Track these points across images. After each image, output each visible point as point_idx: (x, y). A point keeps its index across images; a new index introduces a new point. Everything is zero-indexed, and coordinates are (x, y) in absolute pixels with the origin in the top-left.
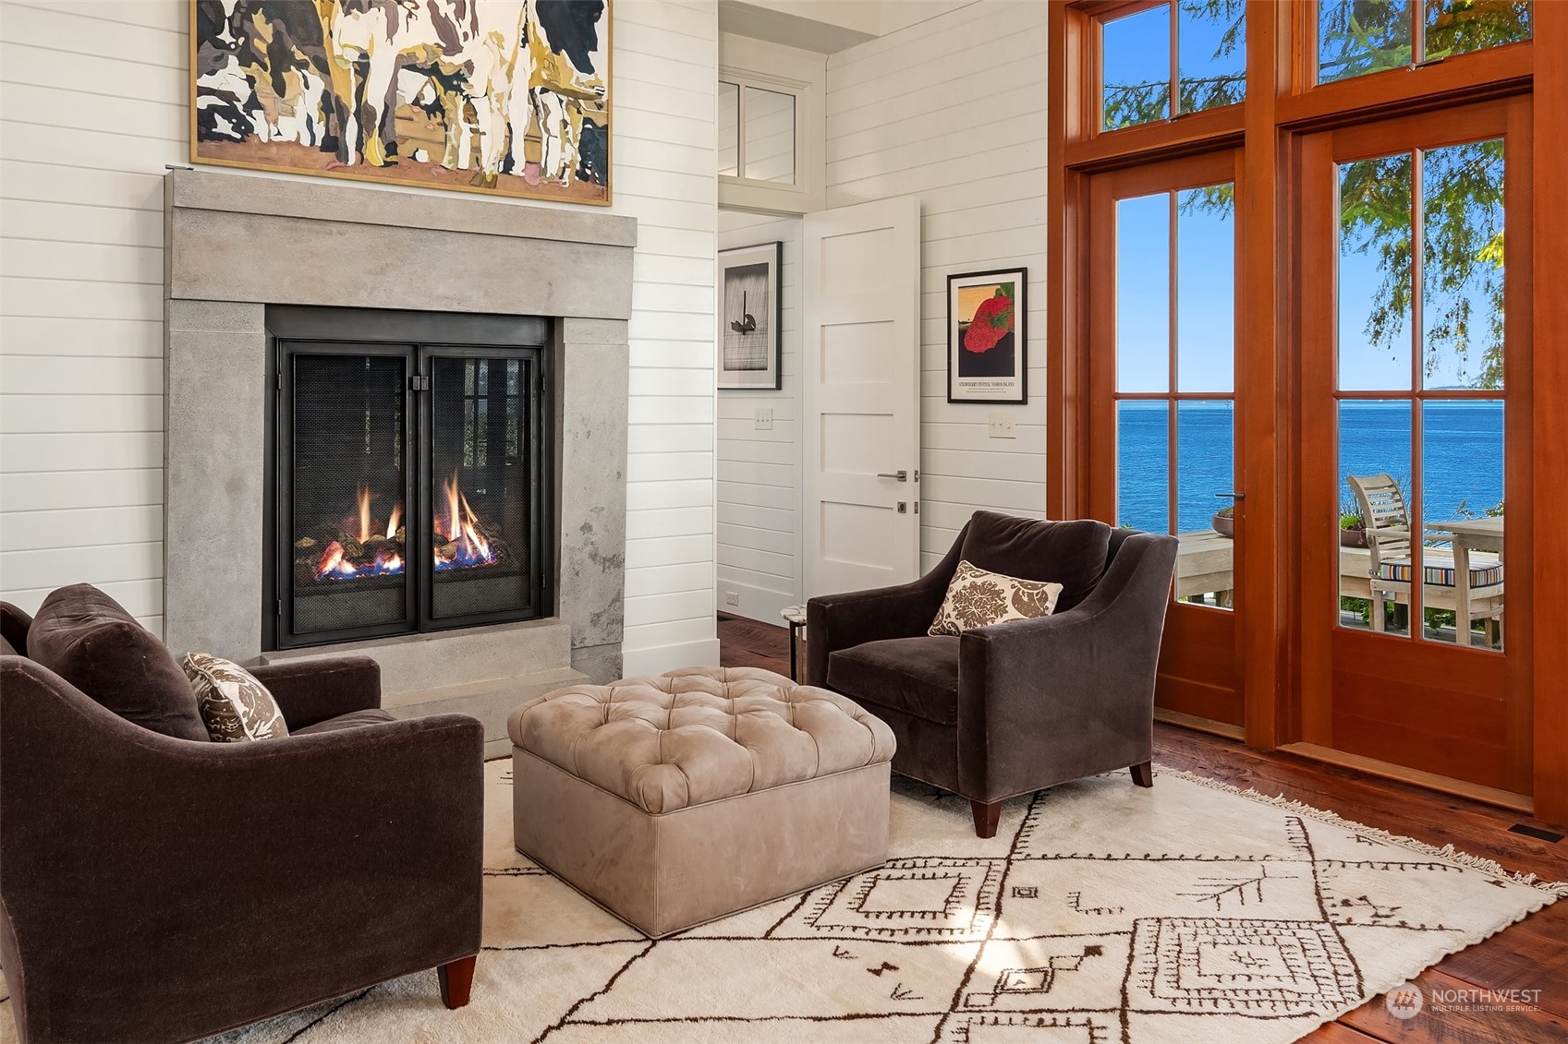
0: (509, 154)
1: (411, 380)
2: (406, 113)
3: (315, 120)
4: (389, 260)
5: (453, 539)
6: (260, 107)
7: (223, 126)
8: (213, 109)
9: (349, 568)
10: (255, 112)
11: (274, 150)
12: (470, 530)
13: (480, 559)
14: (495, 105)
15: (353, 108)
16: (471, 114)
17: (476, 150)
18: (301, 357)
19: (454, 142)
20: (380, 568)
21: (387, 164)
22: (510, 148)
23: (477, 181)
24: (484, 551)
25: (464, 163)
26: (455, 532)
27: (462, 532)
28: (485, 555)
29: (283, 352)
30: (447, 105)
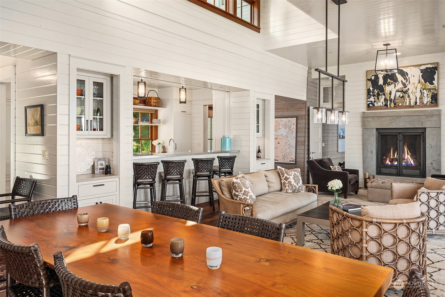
0: (416, 101)
1: (398, 138)
2: (398, 98)
3: (383, 102)
4: (393, 121)
5: (406, 159)
6: (376, 102)
7: (371, 105)
8: (369, 103)
9: (389, 163)
10: (375, 103)
11: (377, 107)
12: (409, 157)
13: (411, 164)
14: (413, 94)
15: (389, 100)
16: (409, 96)
17: (410, 102)
18: (382, 135)
19: (406, 101)
20: (394, 164)
21: (394, 107)
22: (416, 100)
23: (410, 107)
24: (412, 162)
25: (408, 104)
26: (406, 158)
27: (407, 157)
28: (412, 164)
29: (380, 134)
30: (404, 96)
